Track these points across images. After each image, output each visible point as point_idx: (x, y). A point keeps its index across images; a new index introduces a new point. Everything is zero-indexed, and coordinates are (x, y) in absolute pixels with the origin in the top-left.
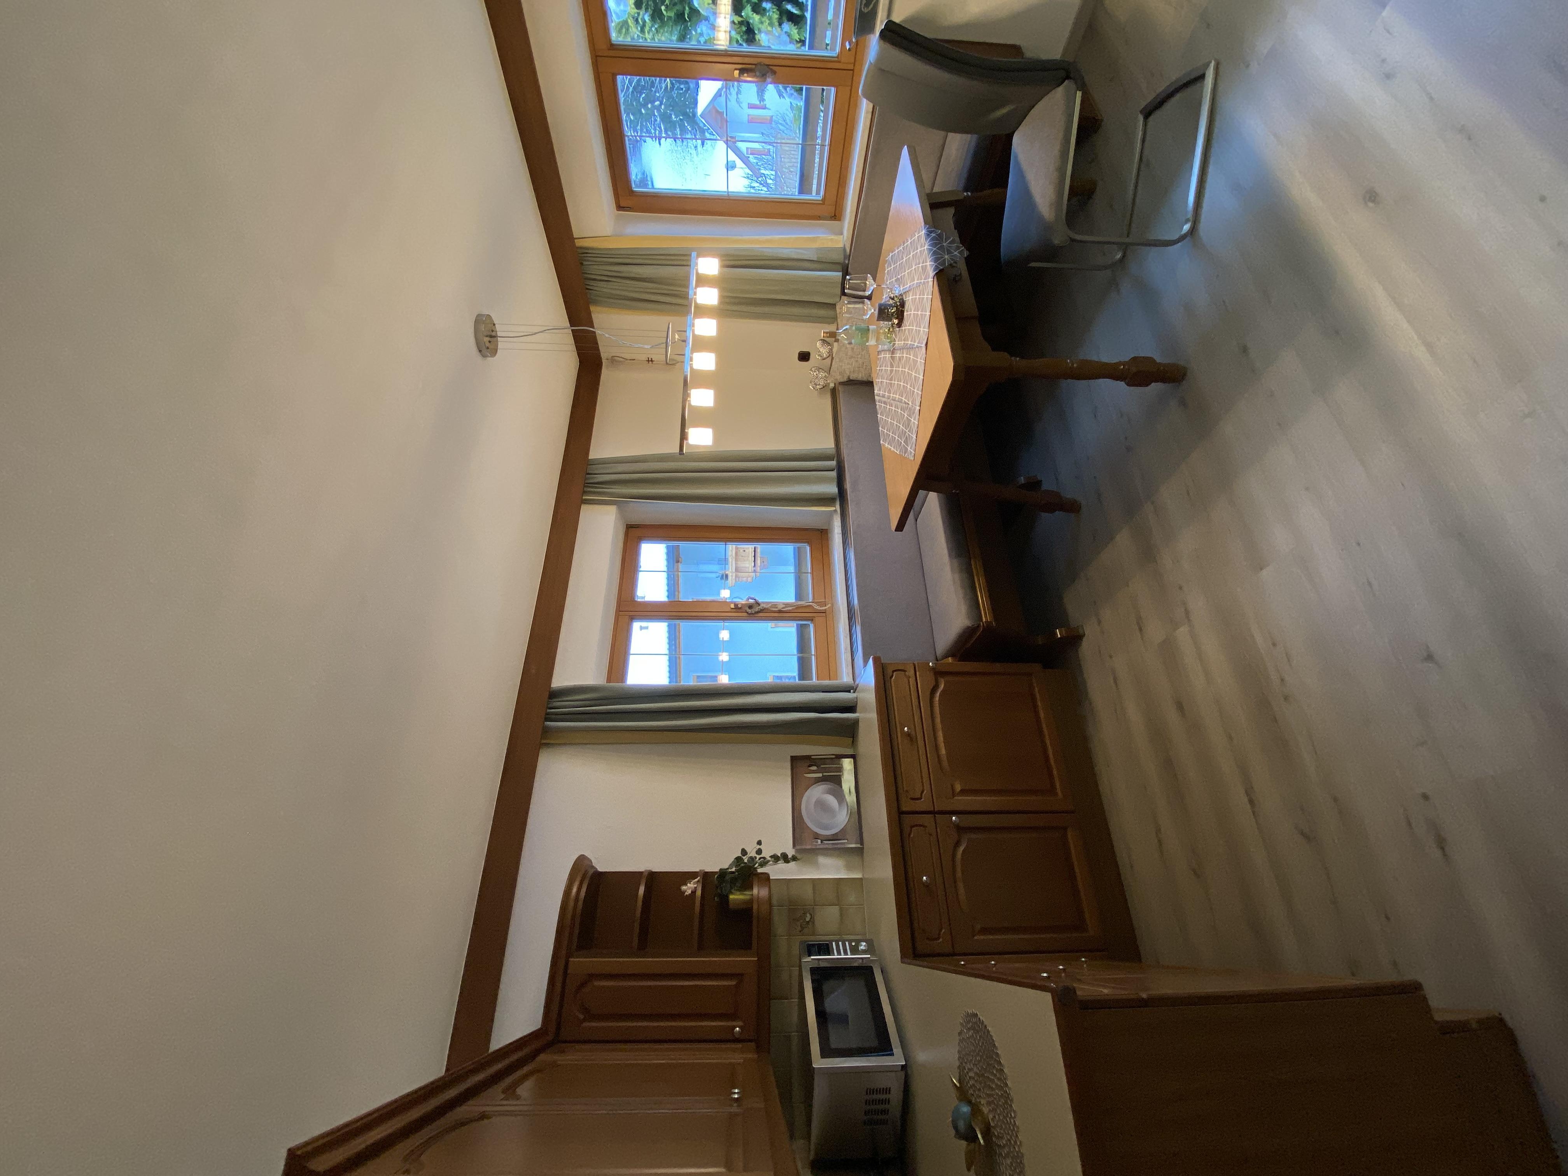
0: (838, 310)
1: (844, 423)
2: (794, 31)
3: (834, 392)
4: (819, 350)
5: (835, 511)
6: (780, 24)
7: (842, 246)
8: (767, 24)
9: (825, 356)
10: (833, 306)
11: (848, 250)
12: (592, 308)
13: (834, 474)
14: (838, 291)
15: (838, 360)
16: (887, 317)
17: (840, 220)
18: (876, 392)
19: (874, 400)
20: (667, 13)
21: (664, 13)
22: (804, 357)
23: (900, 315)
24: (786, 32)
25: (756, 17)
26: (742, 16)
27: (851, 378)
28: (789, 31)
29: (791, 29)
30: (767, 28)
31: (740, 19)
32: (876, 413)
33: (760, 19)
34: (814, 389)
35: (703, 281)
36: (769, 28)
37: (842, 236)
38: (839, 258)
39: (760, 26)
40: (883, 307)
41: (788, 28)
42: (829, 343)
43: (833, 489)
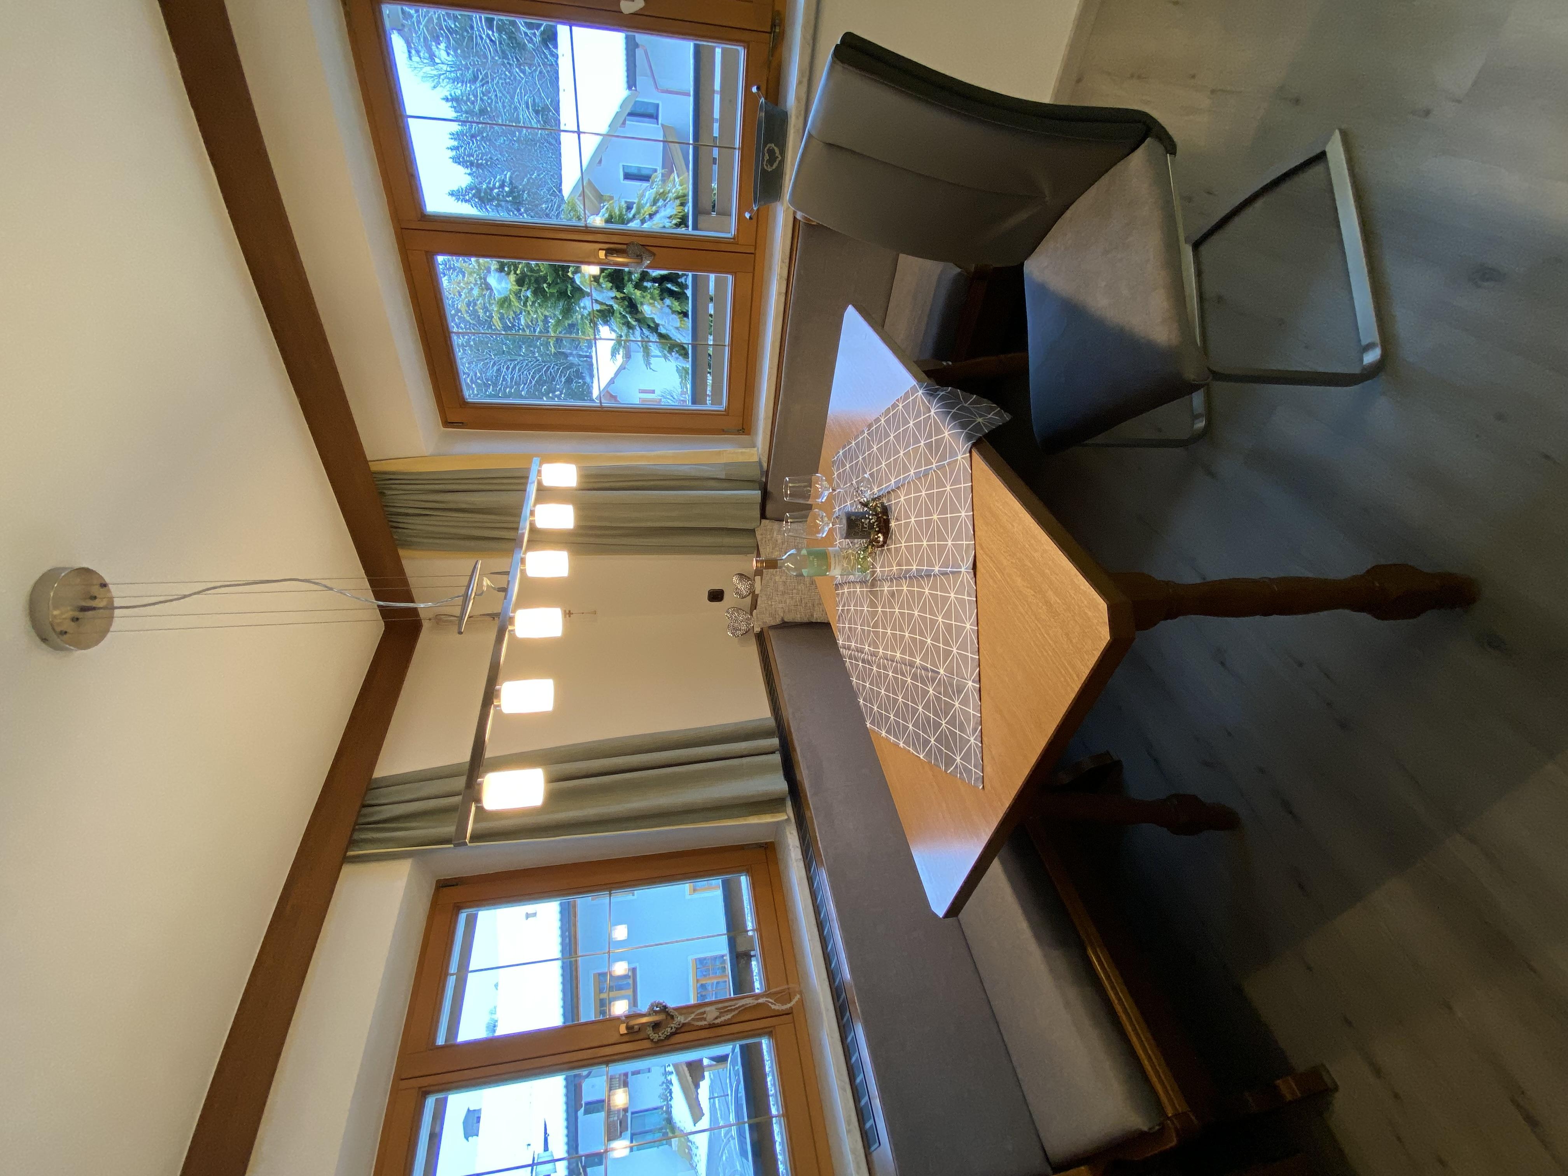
0: (759, 537)
1: (784, 683)
2: (676, 305)
3: (761, 638)
4: (734, 587)
5: (788, 820)
6: (662, 299)
7: (757, 460)
8: (649, 298)
9: (745, 593)
10: (752, 532)
11: (765, 465)
12: (402, 552)
13: (777, 758)
14: (757, 513)
15: (764, 598)
16: (862, 531)
17: (749, 434)
18: (840, 642)
19: (840, 657)
20: (549, 289)
21: (547, 289)
22: (716, 596)
23: (884, 527)
24: (668, 306)
25: (638, 293)
26: (624, 293)
27: (786, 620)
28: (670, 304)
29: (672, 303)
30: (649, 301)
31: (622, 295)
32: (848, 676)
33: (641, 294)
34: (734, 635)
35: (546, 494)
36: (651, 301)
37: (756, 449)
38: (755, 473)
39: (642, 300)
40: (853, 518)
41: (670, 302)
42: (749, 578)
43: (778, 784)
